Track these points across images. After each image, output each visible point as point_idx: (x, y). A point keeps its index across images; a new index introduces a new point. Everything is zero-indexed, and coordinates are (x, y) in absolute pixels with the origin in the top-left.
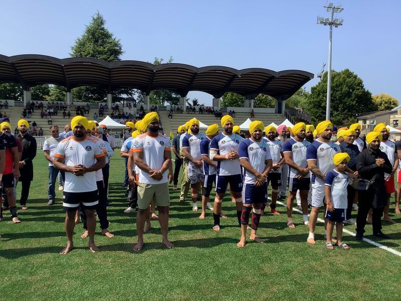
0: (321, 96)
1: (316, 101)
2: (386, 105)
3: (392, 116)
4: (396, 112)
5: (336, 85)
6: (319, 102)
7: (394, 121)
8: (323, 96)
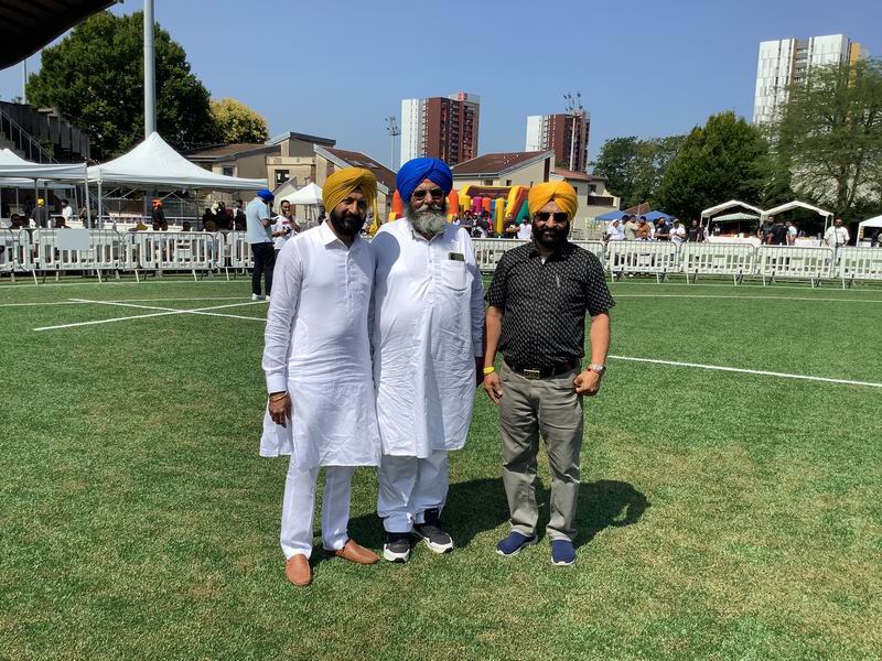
0: (79, 83)
1: (65, 96)
2: (243, 129)
3: (271, 160)
4: (276, 150)
5: (122, 54)
6: (74, 100)
7: (277, 171)
8: (87, 82)
